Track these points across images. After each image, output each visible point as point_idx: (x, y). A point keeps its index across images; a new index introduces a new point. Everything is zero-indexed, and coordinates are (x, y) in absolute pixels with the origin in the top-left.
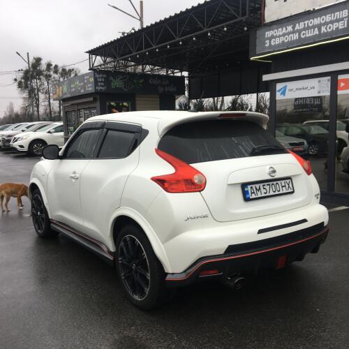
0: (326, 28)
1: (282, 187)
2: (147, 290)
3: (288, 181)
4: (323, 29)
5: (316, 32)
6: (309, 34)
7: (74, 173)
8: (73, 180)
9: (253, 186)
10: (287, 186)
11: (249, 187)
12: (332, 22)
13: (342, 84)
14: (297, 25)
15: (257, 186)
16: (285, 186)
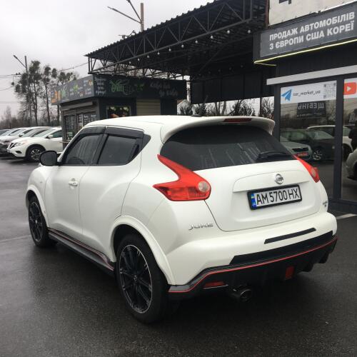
0: (332, 31)
1: (290, 194)
2: (149, 303)
3: (295, 188)
4: (329, 32)
5: (322, 34)
6: (315, 37)
7: (73, 180)
8: (72, 188)
9: (260, 194)
10: (294, 194)
11: (255, 195)
12: (338, 25)
13: (349, 89)
14: (302, 27)
15: (264, 194)
16: (292, 194)
